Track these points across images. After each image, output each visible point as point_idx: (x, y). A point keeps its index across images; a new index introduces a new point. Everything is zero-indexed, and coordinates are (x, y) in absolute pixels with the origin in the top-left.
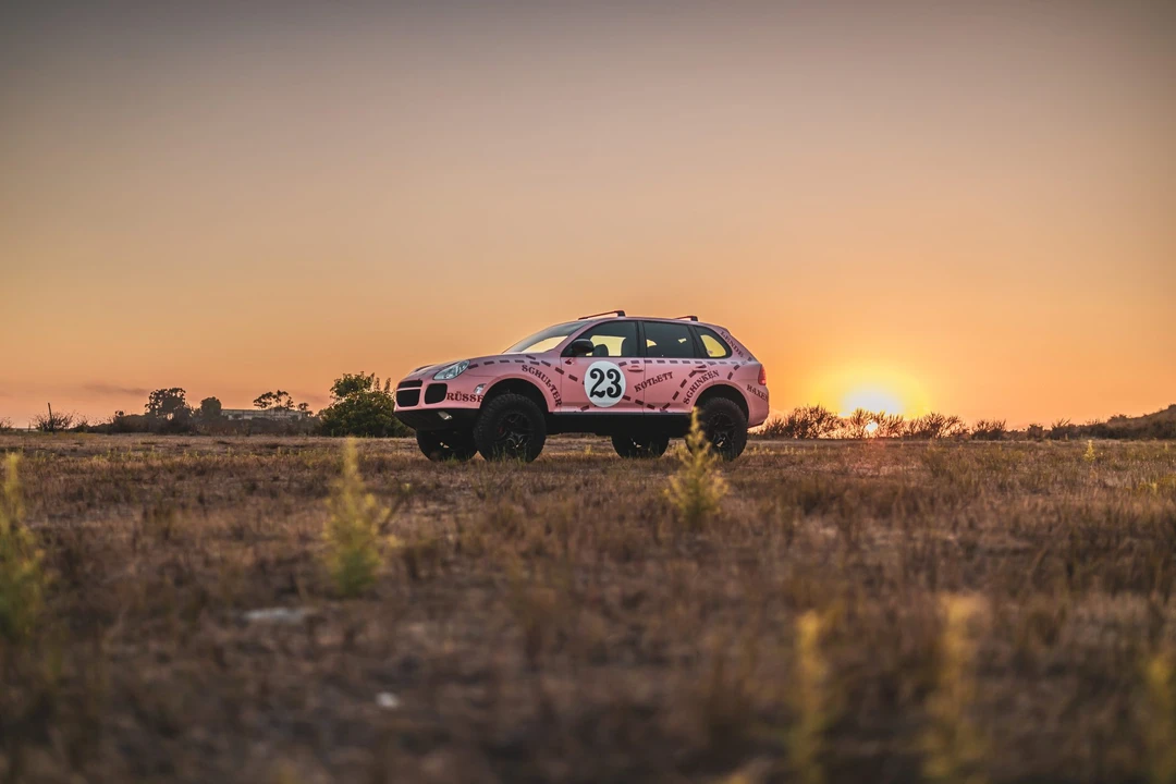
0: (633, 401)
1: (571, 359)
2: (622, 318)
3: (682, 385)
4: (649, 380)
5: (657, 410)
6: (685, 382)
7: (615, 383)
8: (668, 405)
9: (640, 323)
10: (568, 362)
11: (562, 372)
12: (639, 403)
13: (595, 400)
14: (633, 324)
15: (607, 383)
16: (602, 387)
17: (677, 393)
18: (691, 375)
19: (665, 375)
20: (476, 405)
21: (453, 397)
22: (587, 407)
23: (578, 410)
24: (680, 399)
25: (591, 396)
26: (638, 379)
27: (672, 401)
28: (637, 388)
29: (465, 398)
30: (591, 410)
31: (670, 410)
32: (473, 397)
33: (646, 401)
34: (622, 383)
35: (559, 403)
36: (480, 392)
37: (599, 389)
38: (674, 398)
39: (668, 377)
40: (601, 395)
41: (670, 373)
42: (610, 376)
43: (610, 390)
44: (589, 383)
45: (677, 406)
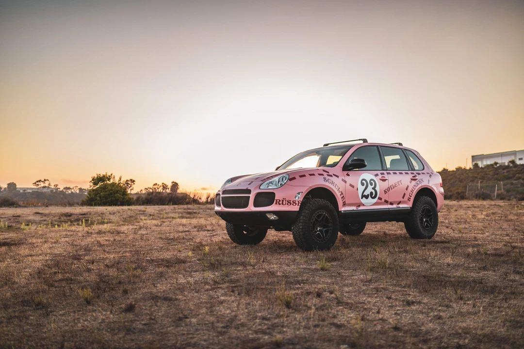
0: (383, 200)
1: (349, 173)
2: (366, 144)
3: (407, 189)
4: (391, 186)
5: (395, 206)
6: (408, 187)
7: (374, 189)
8: (399, 203)
9: (379, 147)
10: (348, 175)
11: (345, 182)
12: (386, 202)
13: (364, 201)
14: (376, 148)
15: (370, 189)
16: (367, 193)
17: (405, 194)
18: (411, 182)
19: (398, 182)
20: (296, 208)
21: (278, 203)
22: (359, 206)
23: (354, 208)
24: (406, 198)
25: (362, 198)
26: (385, 185)
27: (402, 200)
28: (385, 192)
29: (289, 203)
30: (361, 208)
31: (401, 206)
32: (294, 202)
33: (390, 200)
34: (377, 189)
35: (344, 204)
36: (300, 198)
37: (366, 193)
38: (403, 198)
39: (400, 184)
40: (367, 197)
41: (401, 181)
42: (371, 184)
43: (371, 193)
44: (361, 188)
45: (404, 202)
